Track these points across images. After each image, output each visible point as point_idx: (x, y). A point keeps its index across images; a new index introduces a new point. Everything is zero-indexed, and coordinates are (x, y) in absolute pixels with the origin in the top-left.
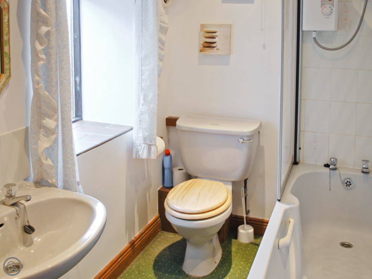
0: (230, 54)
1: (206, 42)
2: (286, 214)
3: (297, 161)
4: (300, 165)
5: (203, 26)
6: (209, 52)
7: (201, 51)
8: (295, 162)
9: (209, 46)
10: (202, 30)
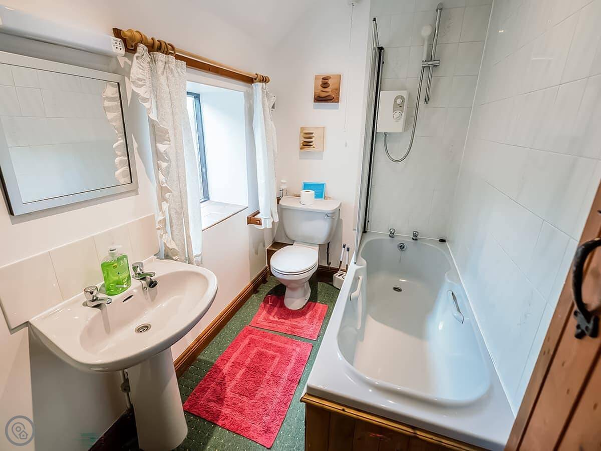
0: (323, 151)
1: (305, 142)
2: (357, 272)
3: (366, 230)
4: (367, 234)
5: (302, 129)
6: (307, 149)
7: (301, 149)
8: (365, 231)
9: (307, 144)
10: (301, 132)
